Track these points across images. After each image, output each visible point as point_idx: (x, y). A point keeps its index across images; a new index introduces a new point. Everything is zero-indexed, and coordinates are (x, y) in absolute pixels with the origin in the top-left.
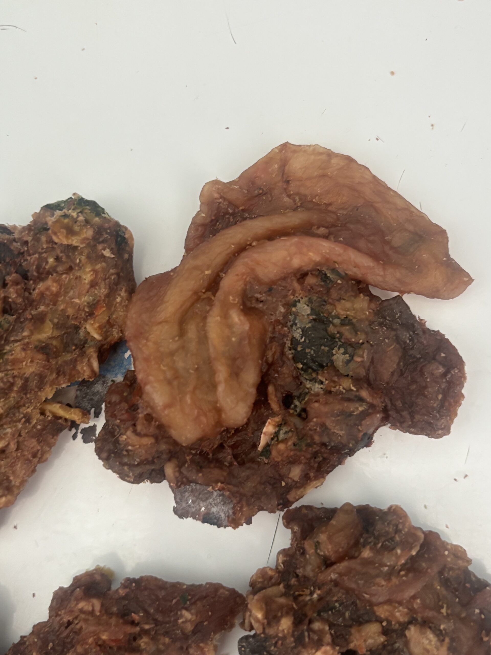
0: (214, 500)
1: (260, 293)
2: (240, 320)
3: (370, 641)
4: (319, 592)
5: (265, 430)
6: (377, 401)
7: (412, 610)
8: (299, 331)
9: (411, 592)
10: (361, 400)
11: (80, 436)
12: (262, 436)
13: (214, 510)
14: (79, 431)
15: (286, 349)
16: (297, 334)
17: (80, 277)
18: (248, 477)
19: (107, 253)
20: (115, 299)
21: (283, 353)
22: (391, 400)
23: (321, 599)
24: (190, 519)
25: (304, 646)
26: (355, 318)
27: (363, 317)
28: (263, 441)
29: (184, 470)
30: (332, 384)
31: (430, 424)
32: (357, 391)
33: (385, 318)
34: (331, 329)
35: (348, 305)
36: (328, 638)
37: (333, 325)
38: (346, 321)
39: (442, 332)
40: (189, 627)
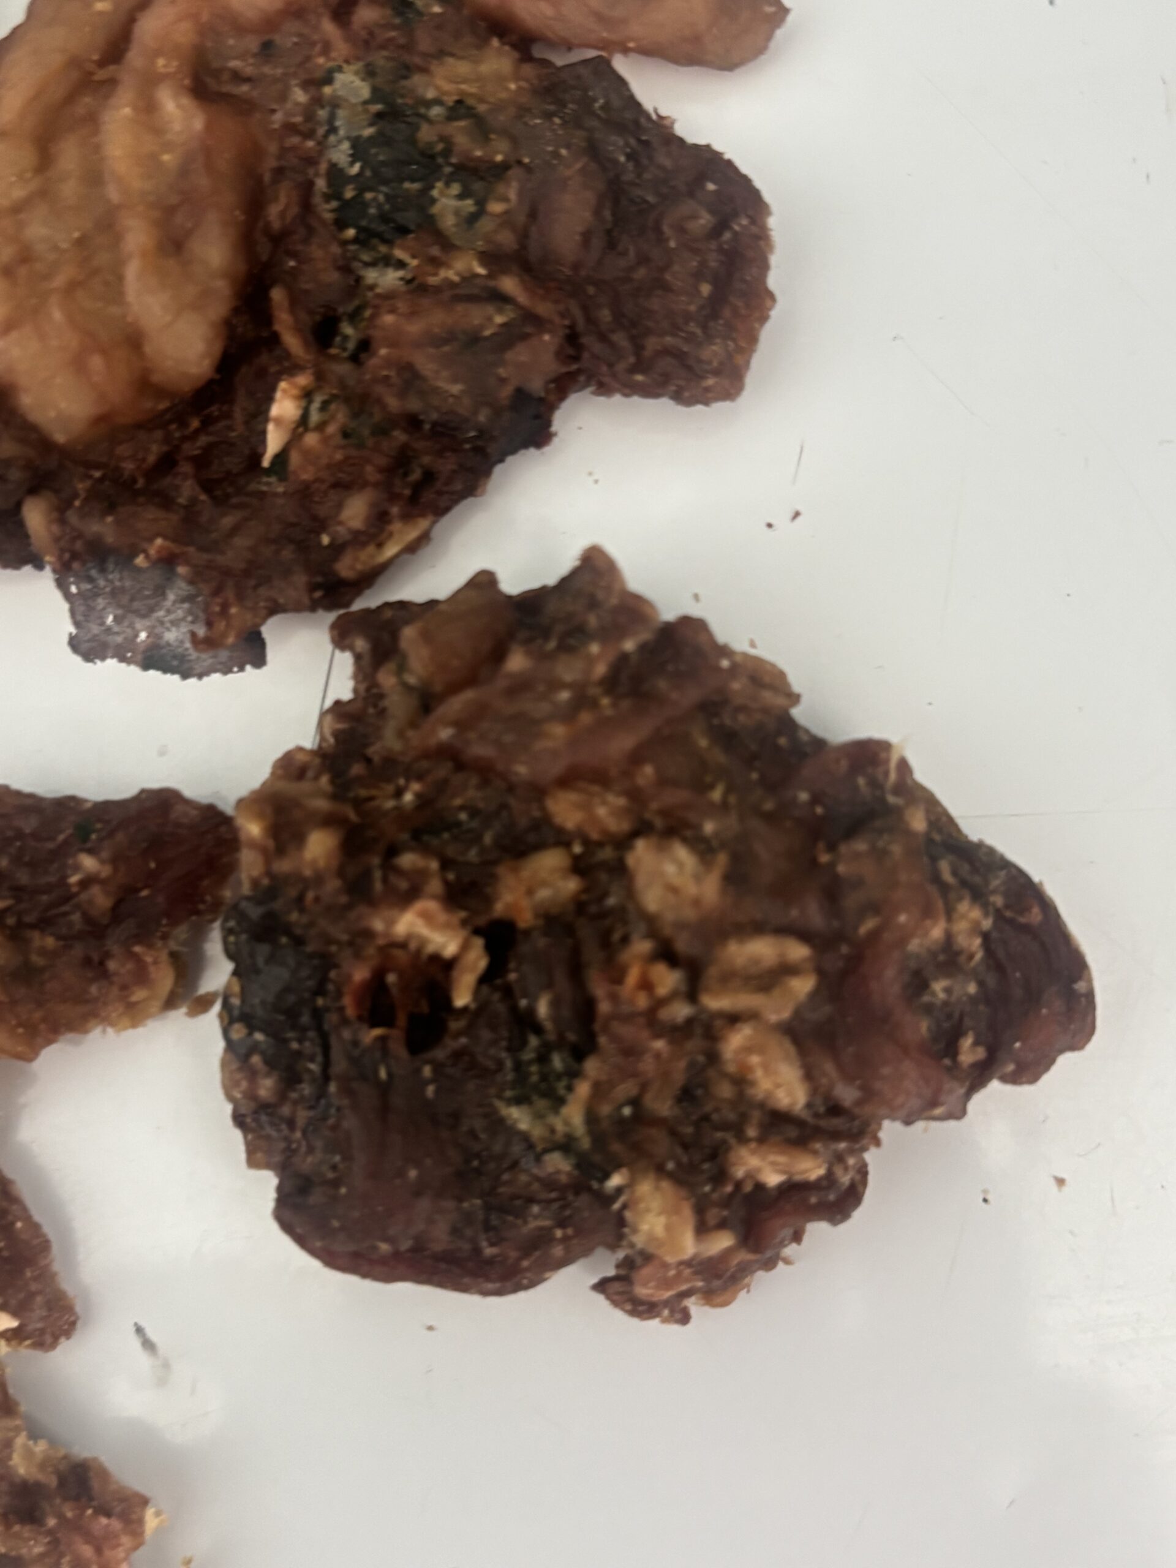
0: (169, 612)
1: (242, 57)
2: (179, 106)
3: (543, 894)
4: (416, 786)
5: (275, 410)
6: (546, 309)
7: (635, 795)
8: (346, 146)
9: (625, 743)
10: (500, 298)
12: (271, 427)
13: (171, 636)
15: (317, 200)
16: (340, 153)
18: (235, 530)
21: (306, 206)
22: (585, 308)
23: (424, 802)
24: (112, 663)
25: (372, 902)
26: (482, 100)
27: (504, 95)
28: (274, 441)
29: (72, 517)
30: (429, 268)
31: (680, 356)
32: (490, 276)
33: (563, 104)
34: (426, 134)
35: (463, 68)
36: (435, 885)
37: (430, 121)
38: (460, 109)
39: (717, 147)
40: (100, 900)
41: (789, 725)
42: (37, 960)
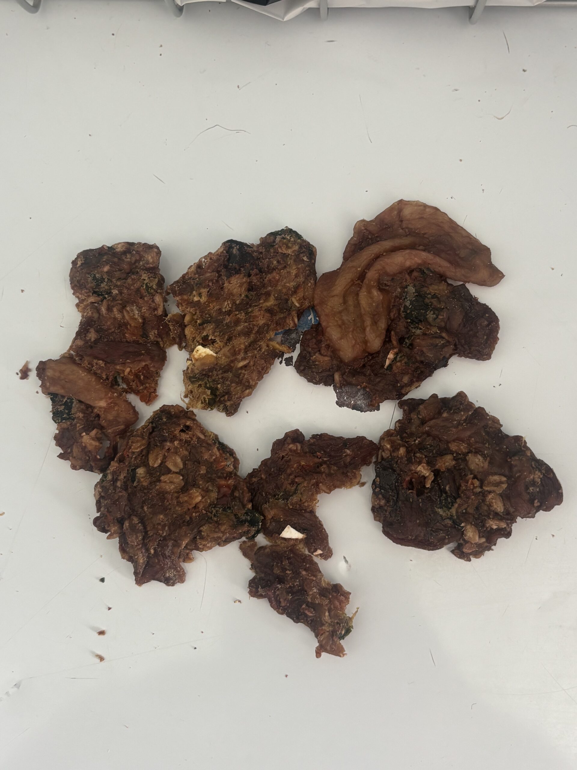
0: (359, 397)
1: (387, 281)
2: (378, 294)
3: (447, 464)
4: (419, 439)
5: (388, 356)
6: (450, 340)
7: (470, 445)
8: (409, 301)
9: (468, 433)
10: (443, 338)
11: (284, 362)
12: (387, 360)
13: (359, 402)
14: (284, 359)
15: (401, 312)
16: (408, 303)
17: (290, 272)
18: (379, 382)
19: (305, 259)
20: (308, 284)
21: (399, 314)
22: (458, 340)
23: (420, 443)
24: (345, 408)
25: (412, 463)
26: (439, 294)
27: (444, 294)
28: (388, 362)
29: (345, 377)
30: (427, 330)
31: (479, 352)
32: (440, 333)
33: (455, 295)
34: (427, 301)
35: (436, 287)
36: (424, 461)
37: (427, 298)
38: (434, 296)
39: (487, 304)
40: (348, 459)
41: (501, 432)
42: (332, 472)
